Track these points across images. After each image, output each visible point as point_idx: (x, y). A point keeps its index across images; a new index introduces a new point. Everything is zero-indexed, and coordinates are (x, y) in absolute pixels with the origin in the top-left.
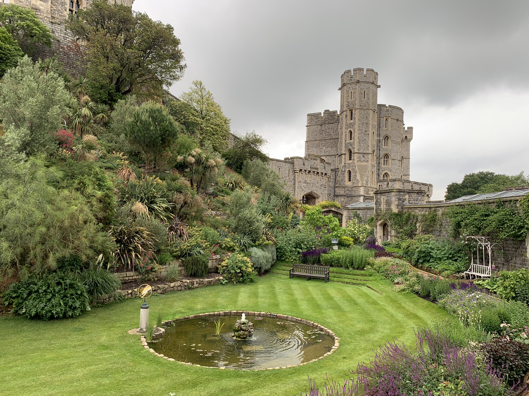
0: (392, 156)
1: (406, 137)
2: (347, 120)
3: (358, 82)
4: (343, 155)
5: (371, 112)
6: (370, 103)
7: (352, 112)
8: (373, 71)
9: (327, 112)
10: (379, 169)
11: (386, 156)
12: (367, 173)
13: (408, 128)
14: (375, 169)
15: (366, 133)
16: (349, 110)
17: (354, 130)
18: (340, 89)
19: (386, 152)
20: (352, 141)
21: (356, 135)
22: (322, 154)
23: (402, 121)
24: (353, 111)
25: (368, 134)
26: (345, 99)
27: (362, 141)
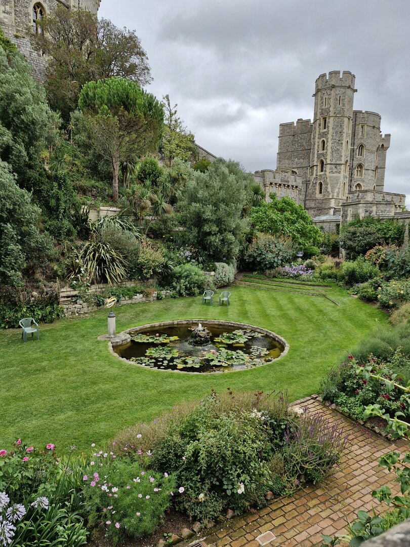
0: (366, 166)
1: (383, 145)
2: (320, 129)
3: (333, 87)
4: (315, 167)
5: (346, 120)
6: (345, 110)
7: (325, 120)
8: (350, 73)
9: (300, 121)
10: (351, 180)
11: (360, 166)
12: (339, 184)
13: (386, 135)
14: (347, 181)
15: (339, 143)
16: (323, 118)
17: (327, 139)
18: (314, 95)
19: (360, 162)
20: (325, 151)
21: (329, 145)
22: (294, 166)
23: (379, 128)
24: (327, 119)
25: (342, 144)
26: (319, 106)
27: (336, 151)
